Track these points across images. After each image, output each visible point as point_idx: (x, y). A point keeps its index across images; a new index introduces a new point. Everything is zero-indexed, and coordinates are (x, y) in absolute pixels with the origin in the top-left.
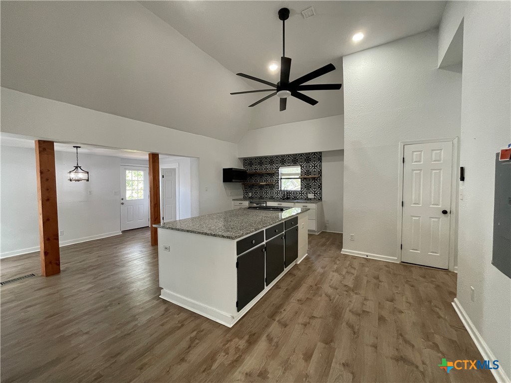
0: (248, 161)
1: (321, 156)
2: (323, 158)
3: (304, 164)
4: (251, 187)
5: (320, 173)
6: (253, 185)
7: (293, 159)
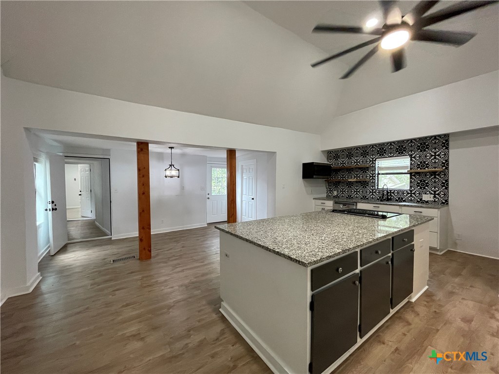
0: (332, 154)
1: (447, 141)
2: (451, 143)
3: (417, 154)
4: (337, 184)
5: (446, 164)
6: (339, 182)
7: (399, 148)
